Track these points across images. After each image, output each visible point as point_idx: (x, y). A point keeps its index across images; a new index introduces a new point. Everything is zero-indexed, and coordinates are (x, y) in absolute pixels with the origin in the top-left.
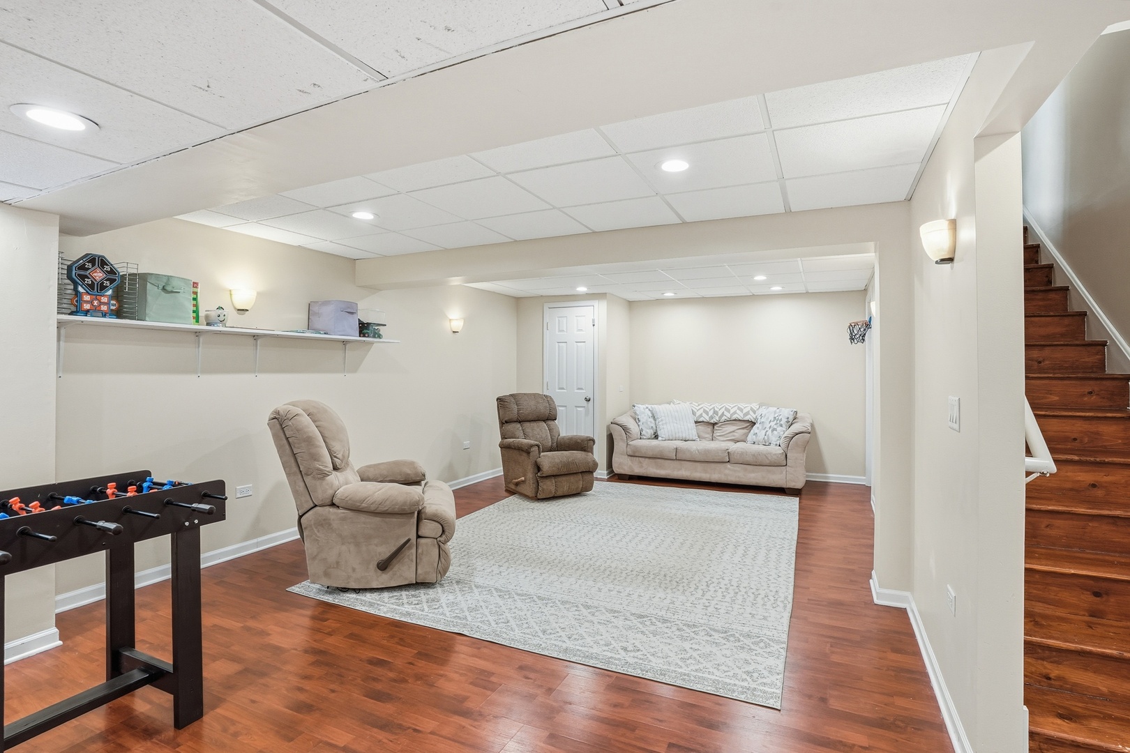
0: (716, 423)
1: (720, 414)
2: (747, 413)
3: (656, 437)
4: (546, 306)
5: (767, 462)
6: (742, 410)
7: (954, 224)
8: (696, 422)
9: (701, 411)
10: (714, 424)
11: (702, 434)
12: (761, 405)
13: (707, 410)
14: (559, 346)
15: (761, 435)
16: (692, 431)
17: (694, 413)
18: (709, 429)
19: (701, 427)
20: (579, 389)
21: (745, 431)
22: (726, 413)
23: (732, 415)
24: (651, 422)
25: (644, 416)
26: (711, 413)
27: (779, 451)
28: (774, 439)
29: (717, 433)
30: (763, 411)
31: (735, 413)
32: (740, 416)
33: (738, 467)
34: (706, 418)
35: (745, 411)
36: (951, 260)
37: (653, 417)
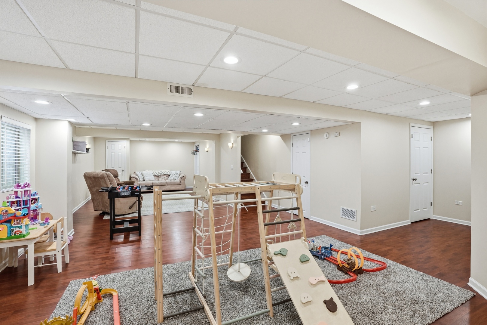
0: (159, 176)
1: (160, 173)
2: (168, 173)
3: (144, 180)
4: (107, 141)
5: (177, 184)
6: (166, 172)
7: (233, 144)
8: (154, 176)
9: (155, 173)
10: (158, 176)
11: (156, 179)
12: (170, 170)
13: (156, 172)
14: (112, 154)
15: (173, 178)
16: (153, 178)
17: (153, 174)
18: (157, 178)
19: (155, 177)
20: (119, 167)
21: (167, 177)
22: (162, 173)
23: (163, 173)
24: (142, 177)
25: (140, 175)
26: (157, 173)
27: (179, 181)
28: (176, 179)
29: (159, 179)
30: (172, 172)
31: (164, 173)
32: (166, 173)
33: (169, 186)
34: (156, 175)
35: (167, 172)
36: (232, 148)
37: (142, 175)
